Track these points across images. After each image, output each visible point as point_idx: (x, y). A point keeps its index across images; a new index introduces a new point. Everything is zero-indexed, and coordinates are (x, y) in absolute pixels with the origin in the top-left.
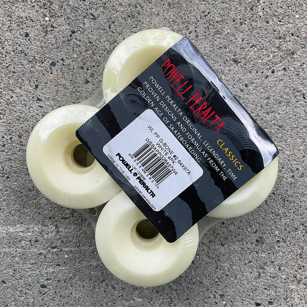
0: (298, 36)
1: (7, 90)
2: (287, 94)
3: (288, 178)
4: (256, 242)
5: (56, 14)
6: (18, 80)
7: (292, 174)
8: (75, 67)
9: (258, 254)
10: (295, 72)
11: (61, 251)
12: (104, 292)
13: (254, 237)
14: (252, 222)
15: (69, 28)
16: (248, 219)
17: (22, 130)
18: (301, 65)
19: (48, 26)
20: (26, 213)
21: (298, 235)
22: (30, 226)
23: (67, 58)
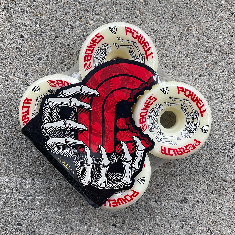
0: (220, 51)
1: (4, 76)
2: (210, 93)
3: (207, 155)
4: (181, 201)
5: (45, 23)
6: (13, 69)
7: (211, 152)
8: (56, 62)
9: (182, 210)
10: (217, 77)
11: (35, 198)
12: (65, 232)
13: (181, 197)
14: (179, 186)
15: (53, 33)
16: (177, 183)
17: (13, 106)
18: (221, 73)
19: (38, 31)
20: (10, 168)
21: (213, 198)
22: (12, 178)
23: (50, 55)
